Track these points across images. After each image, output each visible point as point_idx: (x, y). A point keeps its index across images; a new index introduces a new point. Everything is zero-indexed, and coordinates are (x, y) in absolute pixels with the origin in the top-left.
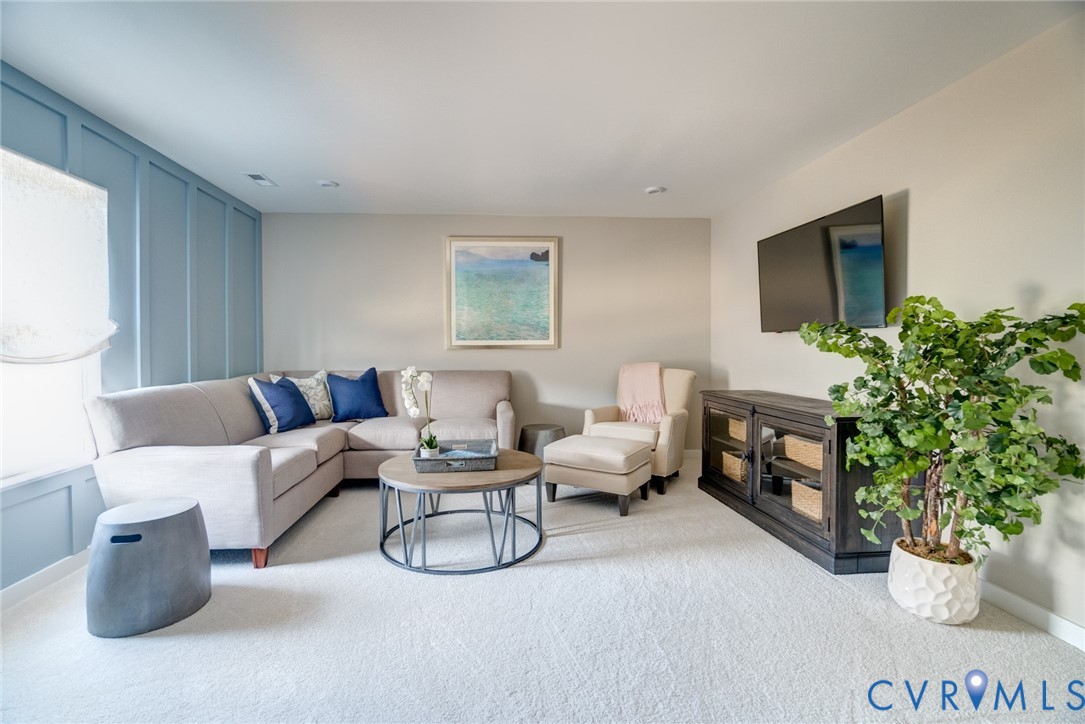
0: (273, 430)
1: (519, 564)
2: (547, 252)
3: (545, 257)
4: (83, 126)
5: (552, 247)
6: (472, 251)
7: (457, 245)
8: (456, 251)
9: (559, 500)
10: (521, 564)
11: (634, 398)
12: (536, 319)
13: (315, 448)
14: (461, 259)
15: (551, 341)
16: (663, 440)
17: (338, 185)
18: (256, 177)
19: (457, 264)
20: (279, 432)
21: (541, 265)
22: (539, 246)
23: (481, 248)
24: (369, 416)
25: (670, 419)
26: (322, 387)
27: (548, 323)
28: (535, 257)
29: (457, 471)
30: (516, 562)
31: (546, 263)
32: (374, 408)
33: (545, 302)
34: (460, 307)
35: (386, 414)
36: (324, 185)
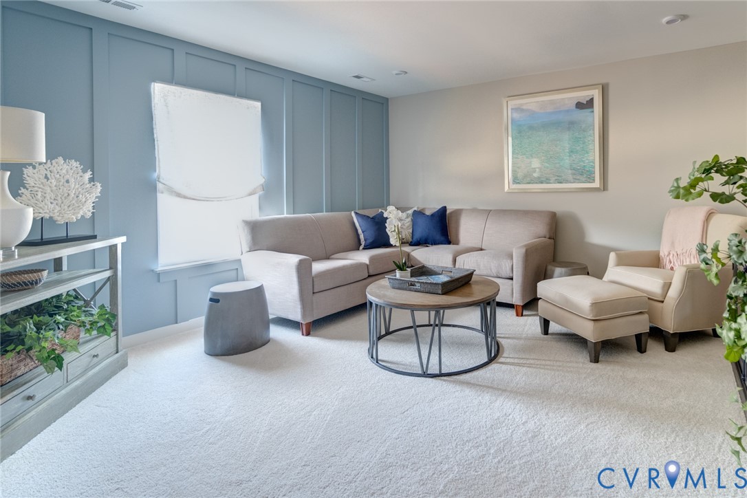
0: (361, 248)
1: (442, 378)
2: (592, 100)
3: (590, 103)
4: (246, 68)
5: (596, 94)
6: (524, 107)
7: (514, 103)
8: (512, 109)
9: (553, 334)
10: (445, 378)
11: (673, 244)
12: (582, 163)
13: (368, 262)
14: (516, 115)
15: (597, 184)
16: (673, 292)
17: (406, 73)
18: (357, 77)
19: (512, 120)
20: (364, 249)
21: (586, 112)
22: (583, 95)
23: (531, 103)
24: (435, 243)
25: (684, 269)
26: (410, 219)
27: (594, 167)
28: (580, 106)
29: (416, 291)
30: (441, 375)
31: (590, 110)
32: (438, 237)
33: (591, 147)
34: (515, 156)
35: (449, 243)
36: (396, 74)
